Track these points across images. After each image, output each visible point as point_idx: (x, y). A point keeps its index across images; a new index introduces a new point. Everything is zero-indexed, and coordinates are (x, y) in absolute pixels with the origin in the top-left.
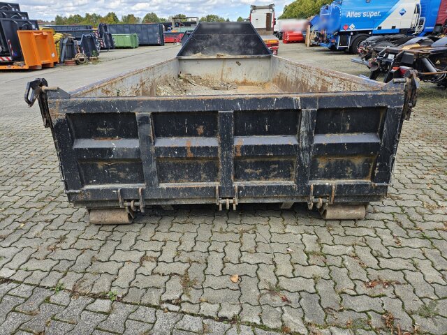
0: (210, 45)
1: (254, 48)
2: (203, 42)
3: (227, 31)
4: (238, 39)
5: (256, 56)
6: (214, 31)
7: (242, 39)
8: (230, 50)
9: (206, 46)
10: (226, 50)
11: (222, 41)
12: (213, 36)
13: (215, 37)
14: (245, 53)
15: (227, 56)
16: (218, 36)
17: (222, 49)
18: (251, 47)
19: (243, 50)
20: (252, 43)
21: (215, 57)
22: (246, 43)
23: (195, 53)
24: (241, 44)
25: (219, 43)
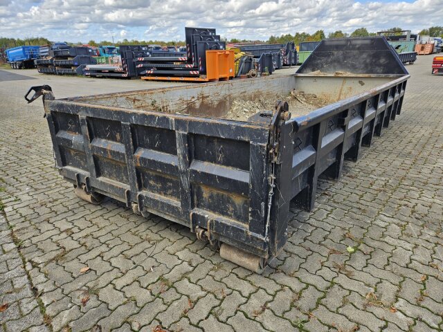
0: (331, 62)
1: (385, 66)
2: (324, 59)
3: (354, 47)
4: (365, 56)
5: (383, 75)
6: (338, 47)
7: (369, 56)
8: (353, 68)
9: (326, 64)
10: (349, 67)
11: (345, 58)
12: (335, 53)
13: (338, 54)
14: (371, 72)
15: (349, 74)
16: (341, 52)
17: (344, 66)
18: (380, 65)
19: (369, 68)
20: (382, 61)
21: (333, 75)
22: (374, 61)
23: (313, 70)
24: (368, 61)
25: (341, 61)
